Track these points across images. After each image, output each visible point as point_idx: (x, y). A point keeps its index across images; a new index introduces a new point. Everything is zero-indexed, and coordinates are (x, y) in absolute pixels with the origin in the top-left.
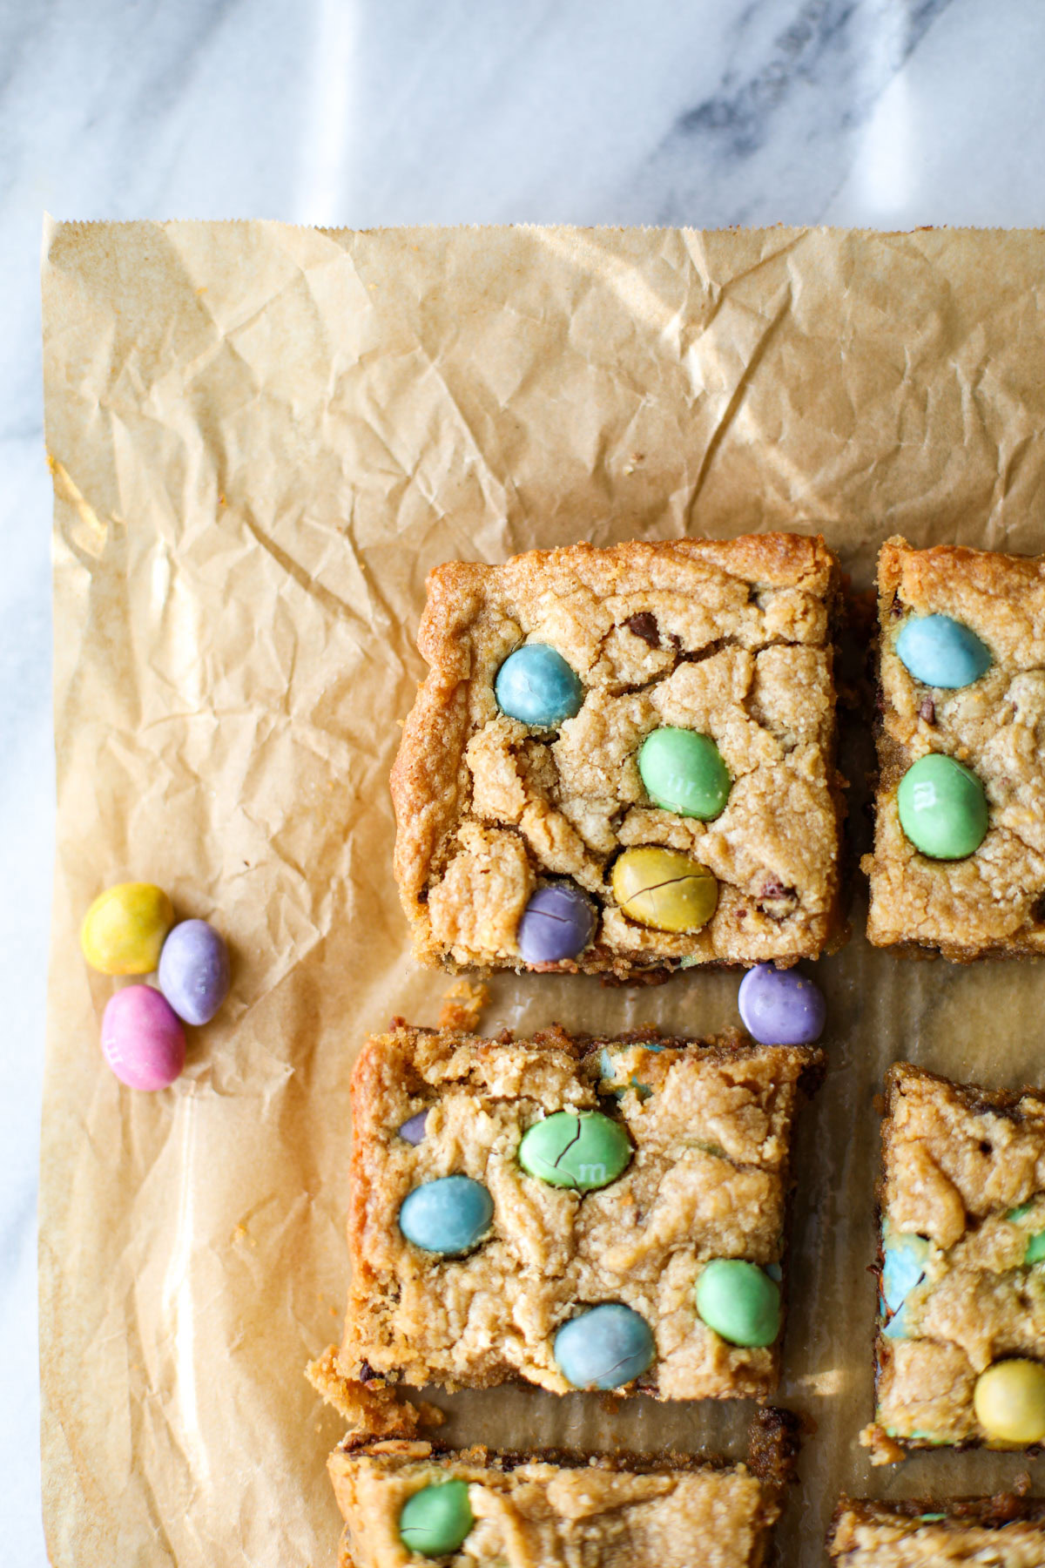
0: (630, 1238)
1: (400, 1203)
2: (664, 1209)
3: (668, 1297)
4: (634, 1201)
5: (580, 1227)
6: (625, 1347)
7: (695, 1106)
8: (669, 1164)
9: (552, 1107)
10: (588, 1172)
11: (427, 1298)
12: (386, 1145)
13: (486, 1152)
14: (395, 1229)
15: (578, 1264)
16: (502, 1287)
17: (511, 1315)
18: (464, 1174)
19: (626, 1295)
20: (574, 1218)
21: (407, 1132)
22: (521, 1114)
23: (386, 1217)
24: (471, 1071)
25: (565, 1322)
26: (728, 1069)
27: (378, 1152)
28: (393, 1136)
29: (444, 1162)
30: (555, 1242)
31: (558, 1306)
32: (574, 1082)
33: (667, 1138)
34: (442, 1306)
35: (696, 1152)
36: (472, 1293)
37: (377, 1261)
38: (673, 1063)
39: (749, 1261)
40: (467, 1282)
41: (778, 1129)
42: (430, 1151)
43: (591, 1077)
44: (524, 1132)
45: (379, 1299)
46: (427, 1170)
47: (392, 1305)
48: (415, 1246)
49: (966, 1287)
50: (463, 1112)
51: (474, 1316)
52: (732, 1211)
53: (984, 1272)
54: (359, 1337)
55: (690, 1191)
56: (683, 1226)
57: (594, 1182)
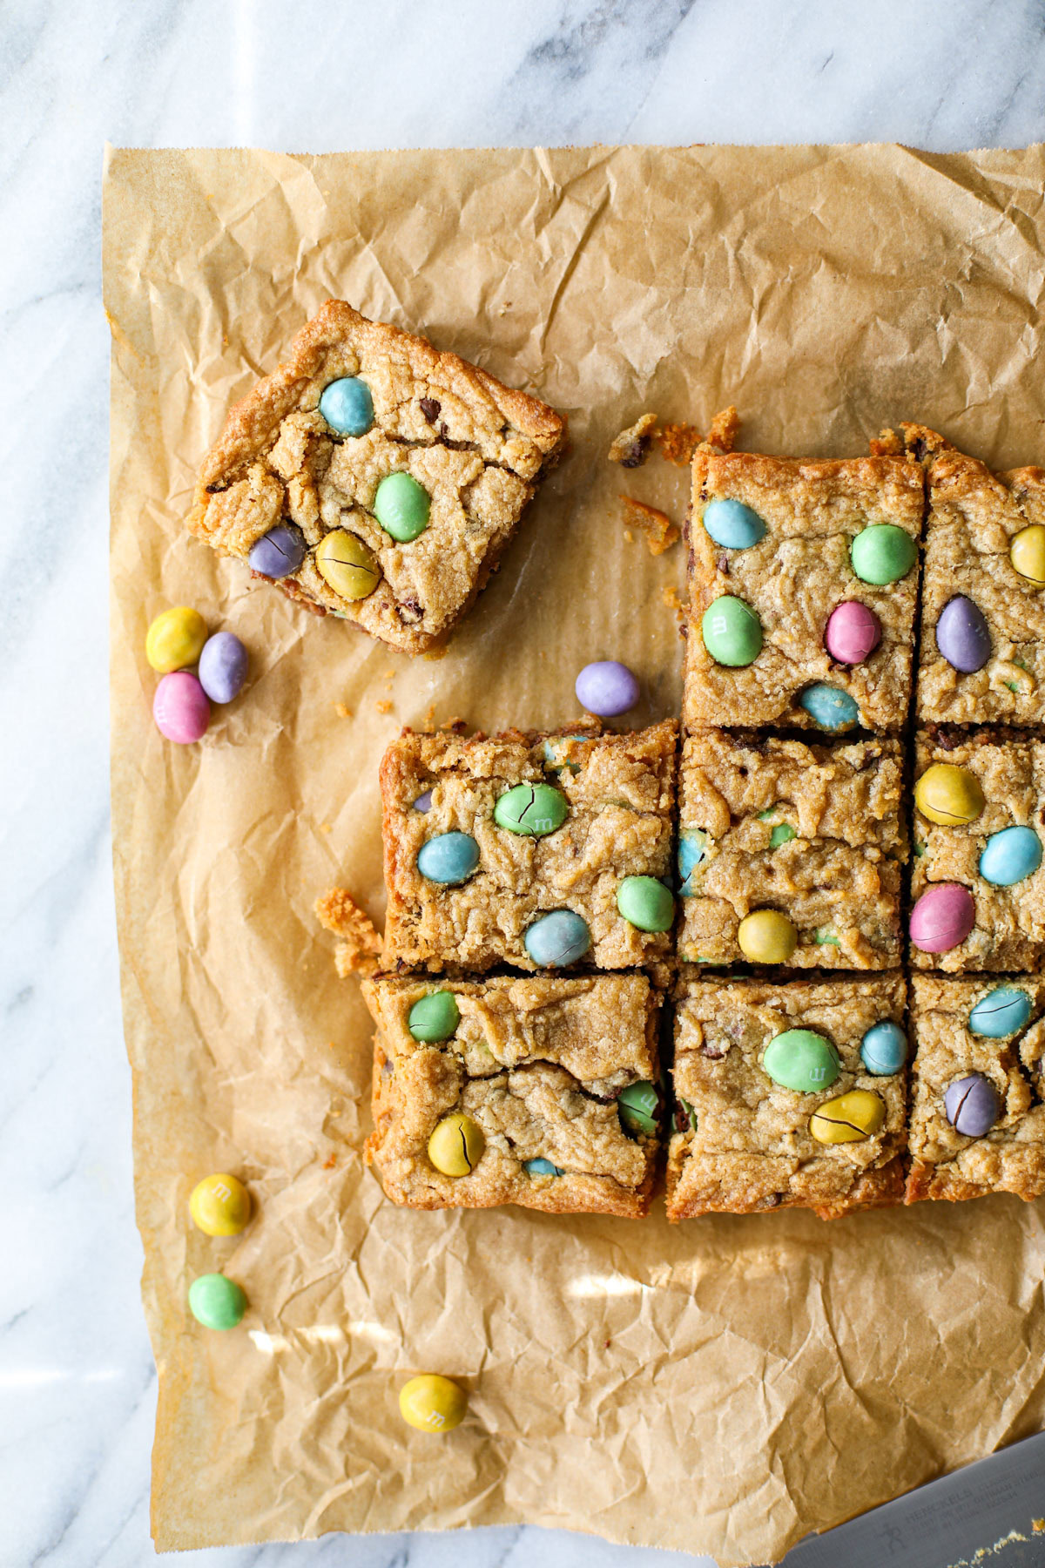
0: (571, 866)
1: (418, 851)
2: (593, 845)
3: (598, 904)
4: (572, 842)
5: (537, 861)
6: (571, 939)
7: (610, 777)
8: (595, 815)
9: (514, 782)
10: (540, 824)
11: (439, 914)
12: (405, 814)
13: (472, 815)
14: (415, 868)
15: (537, 885)
16: (488, 904)
17: (496, 923)
18: (458, 831)
19: (570, 903)
20: (533, 856)
21: (419, 805)
22: (494, 789)
23: (409, 862)
24: (459, 761)
25: (532, 924)
26: (630, 751)
27: (401, 819)
28: (410, 807)
29: (445, 824)
30: (521, 872)
31: (526, 915)
32: (528, 764)
33: (591, 798)
34: (450, 919)
35: (612, 806)
36: (469, 910)
37: (405, 891)
38: (593, 749)
39: (651, 876)
40: (465, 903)
41: (667, 788)
42: (435, 817)
43: (540, 761)
44: (496, 800)
45: (407, 917)
46: (434, 829)
47: (416, 921)
48: (429, 880)
49: (731, 862)
50: (455, 790)
51: (471, 924)
52: (638, 844)
53: (742, 852)
54: (395, 943)
55: (610, 832)
56: (606, 856)
57: (545, 830)
